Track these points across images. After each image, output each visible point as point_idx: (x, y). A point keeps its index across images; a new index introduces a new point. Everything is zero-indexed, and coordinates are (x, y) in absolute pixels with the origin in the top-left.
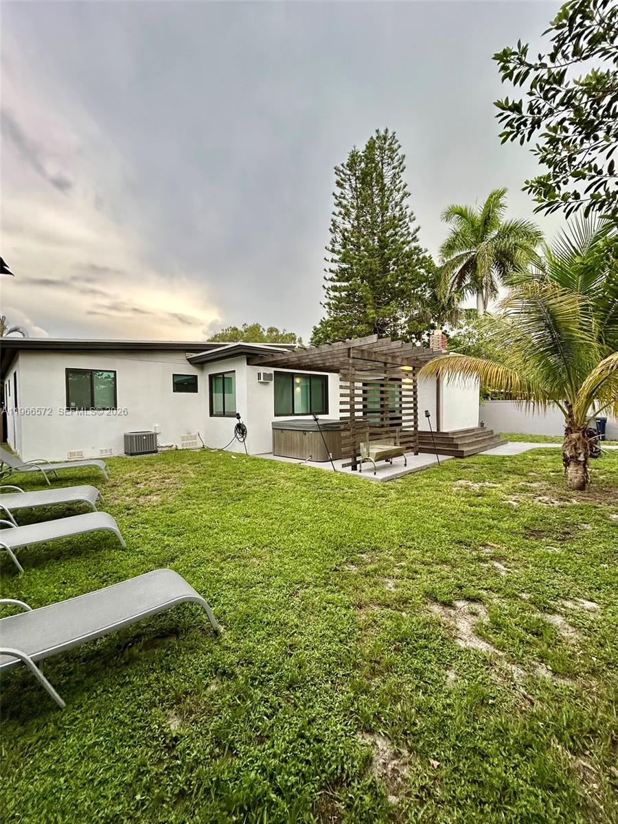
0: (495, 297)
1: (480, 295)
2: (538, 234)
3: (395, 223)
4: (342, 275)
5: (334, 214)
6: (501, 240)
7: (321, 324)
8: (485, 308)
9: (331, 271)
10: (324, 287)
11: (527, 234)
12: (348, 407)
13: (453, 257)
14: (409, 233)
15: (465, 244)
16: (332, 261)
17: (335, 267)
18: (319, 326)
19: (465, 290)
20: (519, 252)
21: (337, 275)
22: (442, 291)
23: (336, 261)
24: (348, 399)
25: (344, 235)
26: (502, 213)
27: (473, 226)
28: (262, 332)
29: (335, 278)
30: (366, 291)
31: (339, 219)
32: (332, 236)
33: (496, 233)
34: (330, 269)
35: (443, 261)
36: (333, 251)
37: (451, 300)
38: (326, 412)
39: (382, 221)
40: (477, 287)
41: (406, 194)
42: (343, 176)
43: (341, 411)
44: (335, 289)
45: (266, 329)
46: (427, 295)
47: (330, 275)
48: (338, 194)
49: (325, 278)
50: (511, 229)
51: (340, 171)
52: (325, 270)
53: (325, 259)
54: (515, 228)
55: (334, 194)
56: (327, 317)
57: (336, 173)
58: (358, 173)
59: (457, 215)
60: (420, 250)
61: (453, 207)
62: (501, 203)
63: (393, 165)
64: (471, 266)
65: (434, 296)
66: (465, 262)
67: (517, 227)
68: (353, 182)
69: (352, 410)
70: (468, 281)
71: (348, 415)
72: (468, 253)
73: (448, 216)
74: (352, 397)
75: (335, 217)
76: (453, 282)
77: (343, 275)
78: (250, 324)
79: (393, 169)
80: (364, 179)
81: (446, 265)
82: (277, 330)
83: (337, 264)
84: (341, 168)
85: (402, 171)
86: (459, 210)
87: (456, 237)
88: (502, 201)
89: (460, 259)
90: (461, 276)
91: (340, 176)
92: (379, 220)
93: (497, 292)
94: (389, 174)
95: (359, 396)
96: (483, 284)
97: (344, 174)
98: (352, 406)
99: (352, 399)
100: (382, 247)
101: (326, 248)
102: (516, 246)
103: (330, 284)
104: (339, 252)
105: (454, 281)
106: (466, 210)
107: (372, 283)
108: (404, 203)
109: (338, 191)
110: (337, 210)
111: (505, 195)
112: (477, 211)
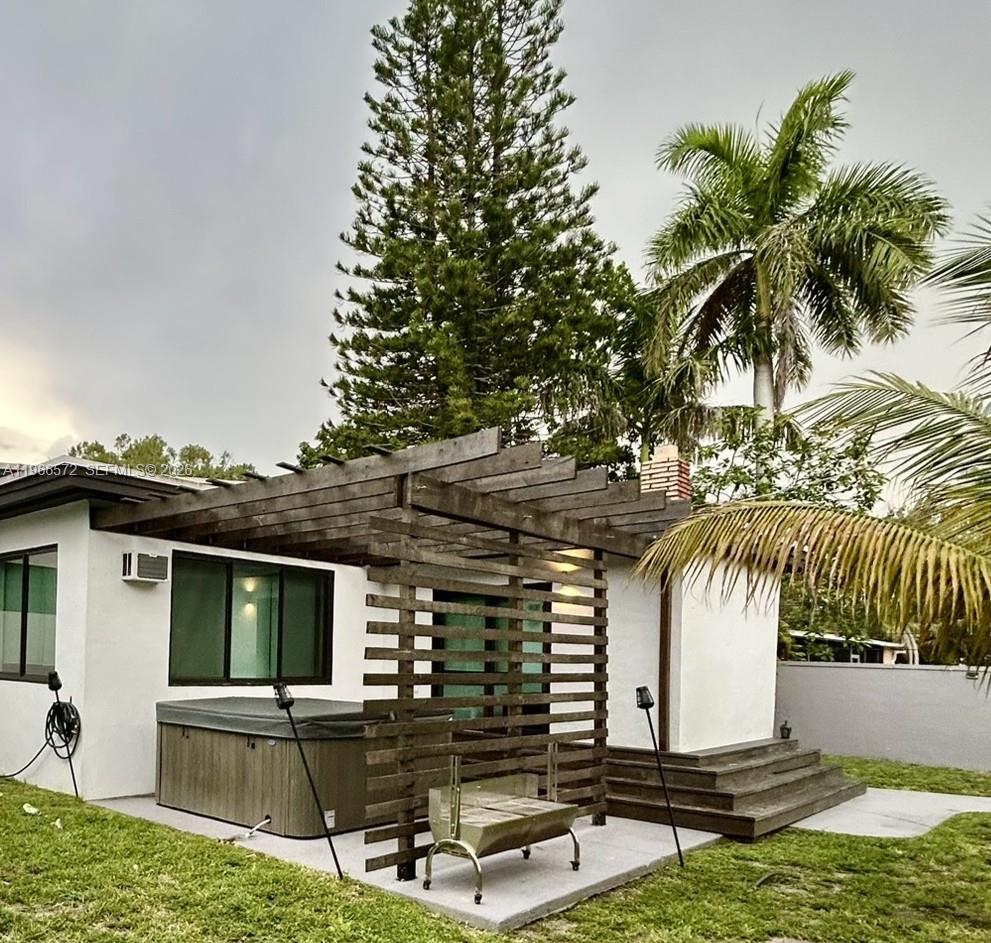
0: (802, 377)
1: (764, 368)
2: (929, 204)
3: (530, 172)
4: (383, 310)
5: (367, 149)
6: (825, 218)
7: (321, 437)
8: (777, 404)
9: (354, 297)
10: (333, 339)
11: (902, 205)
12: (391, 667)
13: (690, 264)
14: (568, 200)
15: (726, 229)
16: (358, 272)
17: (364, 287)
18: (315, 444)
19: (720, 354)
20: (881, 248)
21: (369, 308)
22: (657, 355)
23: (367, 275)
24: (392, 642)
25: (390, 204)
26: (835, 142)
27: (747, 181)
28: (166, 460)
29: (364, 315)
30: (449, 346)
31: (380, 164)
32: (360, 205)
33: (812, 202)
34: (351, 292)
35: (659, 279)
36: (361, 244)
37: (685, 377)
38: (324, 676)
39: (497, 167)
40: (756, 346)
41: (560, 101)
42: (395, 53)
43: (370, 680)
44: (360, 343)
45: (178, 451)
46: (614, 365)
47: (348, 308)
48: (379, 99)
49: (338, 318)
50: (856, 191)
51: (386, 39)
52: (338, 295)
53: (339, 266)
54: (866, 186)
55: (368, 99)
56: (339, 421)
57: (375, 44)
58: (437, 43)
59: (703, 153)
60: (598, 246)
61: (692, 131)
62: (833, 113)
63: (531, 22)
64: (738, 291)
65: (633, 370)
66: (721, 278)
67: (873, 185)
68: (421, 69)
69: (405, 679)
70: (727, 330)
71: (390, 693)
72: (731, 255)
73: (677, 155)
74: (407, 635)
75: (367, 158)
76: (686, 335)
77: (386, 308)
78: (137, 436)
79: (529, 33)
80: (451, 56)
81: (669, 287)
82: (205, 456)
83: (370, 282)
84: (390, 30)
85: (553, 39)
86: (708, 138)
87: (702, 208)
88: (837, 108)
89: (707, 271)
90: (709, 320)
91: (387, 51)
92: (487, 166)
93: (807, 364)
94: (515, 48)
95: (423, 631)
96: (774, 338)
97: (396, 46)
98: (406, 665)
99: (406, 640)
100: (493, 235)
101: (342, 237)
102: (873, 235)
103: (348, 333)
104: (376, 248)
105: (689, 331)
106: (728, 139)
107: (465, 330)
108: (557, 122)
109: (380, 91)
110: (375, 140)
111: (844, 92)
112: (761, 140)
